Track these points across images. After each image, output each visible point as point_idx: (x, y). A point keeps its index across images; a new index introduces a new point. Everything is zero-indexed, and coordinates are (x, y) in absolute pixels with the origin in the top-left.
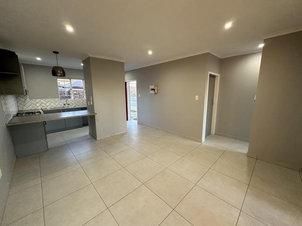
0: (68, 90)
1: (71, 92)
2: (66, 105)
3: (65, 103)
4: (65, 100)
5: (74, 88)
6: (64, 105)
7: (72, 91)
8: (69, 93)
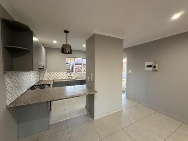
0: (72, 66)
1: (74, 68)
2: (70, 78)
3: (69, 76)
4: (69, 74)
5: (76, 64)
6: (69, 77)
7: (74, 66)
8: (72, 68)
